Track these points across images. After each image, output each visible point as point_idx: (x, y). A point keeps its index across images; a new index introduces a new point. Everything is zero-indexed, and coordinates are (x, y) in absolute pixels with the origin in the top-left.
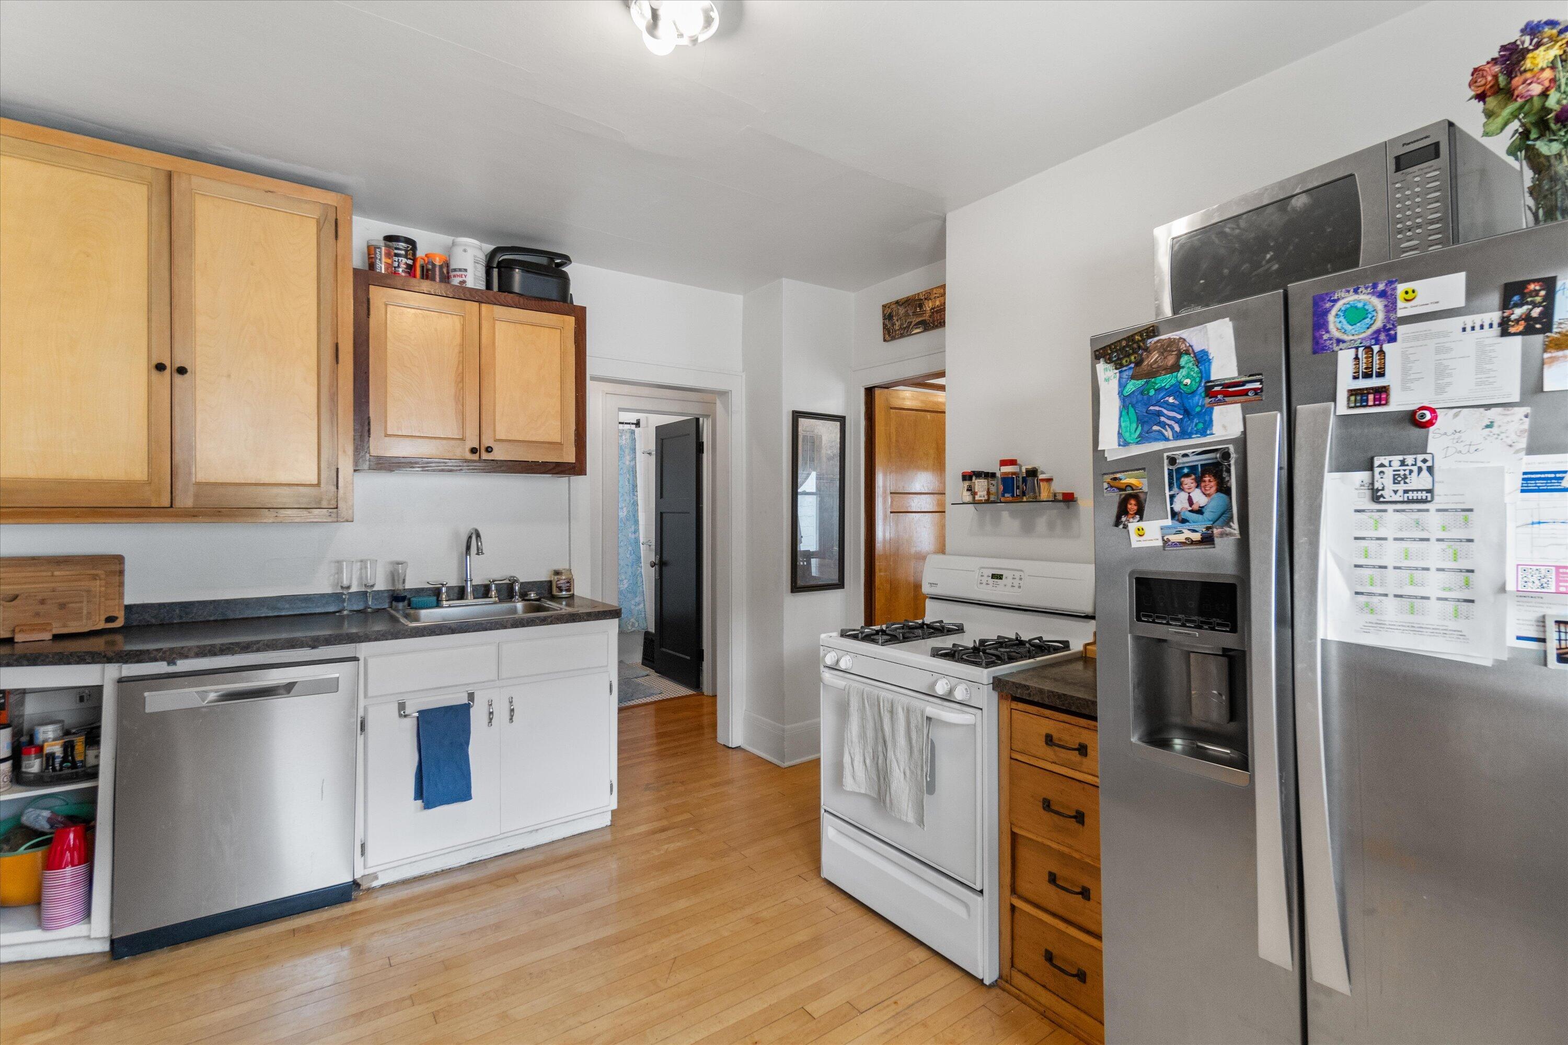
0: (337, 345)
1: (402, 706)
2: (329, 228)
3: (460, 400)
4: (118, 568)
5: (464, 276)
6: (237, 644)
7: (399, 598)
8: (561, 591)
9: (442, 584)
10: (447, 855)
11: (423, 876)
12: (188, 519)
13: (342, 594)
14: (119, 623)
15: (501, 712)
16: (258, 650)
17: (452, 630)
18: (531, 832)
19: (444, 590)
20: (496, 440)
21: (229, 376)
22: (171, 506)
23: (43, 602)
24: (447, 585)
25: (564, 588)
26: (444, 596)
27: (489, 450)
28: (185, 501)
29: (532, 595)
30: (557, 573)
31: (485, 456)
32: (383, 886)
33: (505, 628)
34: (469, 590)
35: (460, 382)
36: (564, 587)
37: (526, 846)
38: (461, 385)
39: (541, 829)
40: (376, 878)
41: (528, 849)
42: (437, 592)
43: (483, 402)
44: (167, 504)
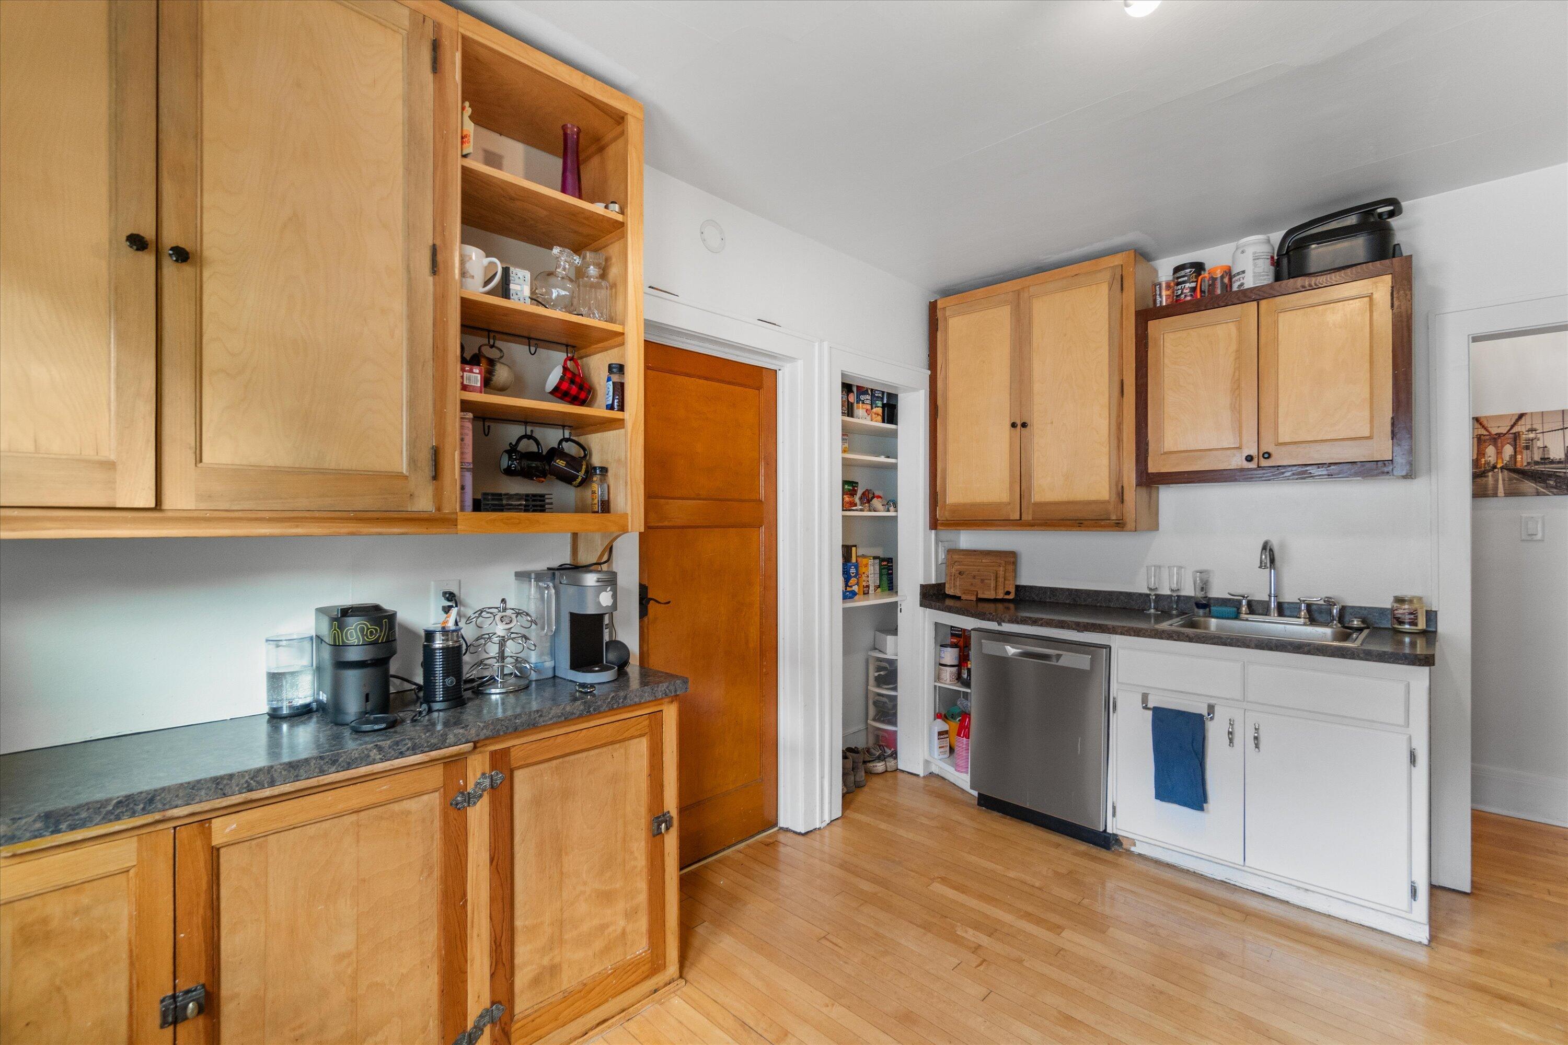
0: (1122, 380)
1: (1145, 698)
2: (1117, 285)
3: (1236, 409)
4: (1012, 560)
5: (1242, 279)
6: (1030, 618)
7: (1205, 605)
8: (1401, 623)
9: (1244, 597)
10: (1198, 860)
11: (1175, 866)
12: (1029, 528)
13: (1150, 595)
14: (1011, 596)
15: (1244, 735)
16: (1041, 625)
17: (1189, 638)
18: (1299, 888)
19: (1244, 602)
20: (1279, 444)
21: (1052, 423)
22: (1021, 519)
23: (974, 577)
24: (1248, 598)
25: (1407, 621)
26: (1244, 609)
27: (1268, 455)
28: (1027, 517)
29: (1355, 623)
30: (1400, 600)
31: (1264, 463)
32: (1140, 855)
33: (1248, 647)
34: (1273, 606)
35: (1237, 389)
36: (1407, 618)
37: (1292, 901)
38: (1237, 392)
39: (1313, 892)
40: (1135, 845)
41: (1294, 906)
42: (1236, 604)
43: (1262, 404)
44: (1018, 518)
